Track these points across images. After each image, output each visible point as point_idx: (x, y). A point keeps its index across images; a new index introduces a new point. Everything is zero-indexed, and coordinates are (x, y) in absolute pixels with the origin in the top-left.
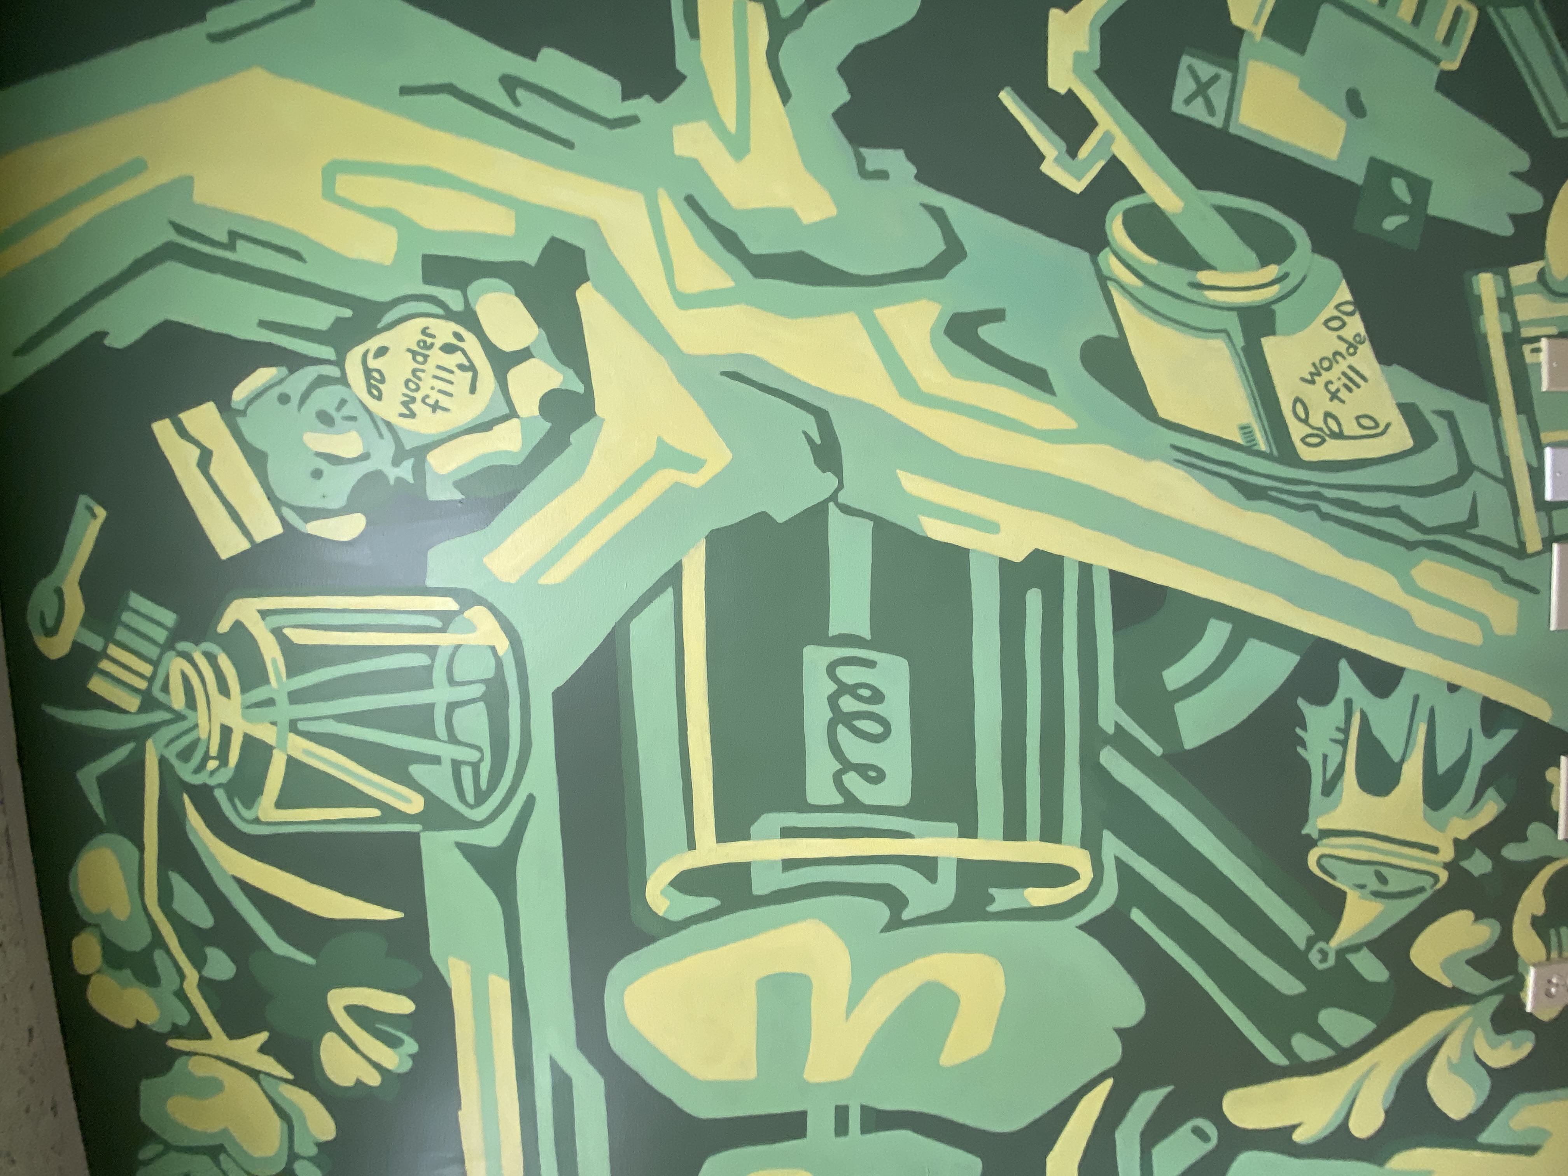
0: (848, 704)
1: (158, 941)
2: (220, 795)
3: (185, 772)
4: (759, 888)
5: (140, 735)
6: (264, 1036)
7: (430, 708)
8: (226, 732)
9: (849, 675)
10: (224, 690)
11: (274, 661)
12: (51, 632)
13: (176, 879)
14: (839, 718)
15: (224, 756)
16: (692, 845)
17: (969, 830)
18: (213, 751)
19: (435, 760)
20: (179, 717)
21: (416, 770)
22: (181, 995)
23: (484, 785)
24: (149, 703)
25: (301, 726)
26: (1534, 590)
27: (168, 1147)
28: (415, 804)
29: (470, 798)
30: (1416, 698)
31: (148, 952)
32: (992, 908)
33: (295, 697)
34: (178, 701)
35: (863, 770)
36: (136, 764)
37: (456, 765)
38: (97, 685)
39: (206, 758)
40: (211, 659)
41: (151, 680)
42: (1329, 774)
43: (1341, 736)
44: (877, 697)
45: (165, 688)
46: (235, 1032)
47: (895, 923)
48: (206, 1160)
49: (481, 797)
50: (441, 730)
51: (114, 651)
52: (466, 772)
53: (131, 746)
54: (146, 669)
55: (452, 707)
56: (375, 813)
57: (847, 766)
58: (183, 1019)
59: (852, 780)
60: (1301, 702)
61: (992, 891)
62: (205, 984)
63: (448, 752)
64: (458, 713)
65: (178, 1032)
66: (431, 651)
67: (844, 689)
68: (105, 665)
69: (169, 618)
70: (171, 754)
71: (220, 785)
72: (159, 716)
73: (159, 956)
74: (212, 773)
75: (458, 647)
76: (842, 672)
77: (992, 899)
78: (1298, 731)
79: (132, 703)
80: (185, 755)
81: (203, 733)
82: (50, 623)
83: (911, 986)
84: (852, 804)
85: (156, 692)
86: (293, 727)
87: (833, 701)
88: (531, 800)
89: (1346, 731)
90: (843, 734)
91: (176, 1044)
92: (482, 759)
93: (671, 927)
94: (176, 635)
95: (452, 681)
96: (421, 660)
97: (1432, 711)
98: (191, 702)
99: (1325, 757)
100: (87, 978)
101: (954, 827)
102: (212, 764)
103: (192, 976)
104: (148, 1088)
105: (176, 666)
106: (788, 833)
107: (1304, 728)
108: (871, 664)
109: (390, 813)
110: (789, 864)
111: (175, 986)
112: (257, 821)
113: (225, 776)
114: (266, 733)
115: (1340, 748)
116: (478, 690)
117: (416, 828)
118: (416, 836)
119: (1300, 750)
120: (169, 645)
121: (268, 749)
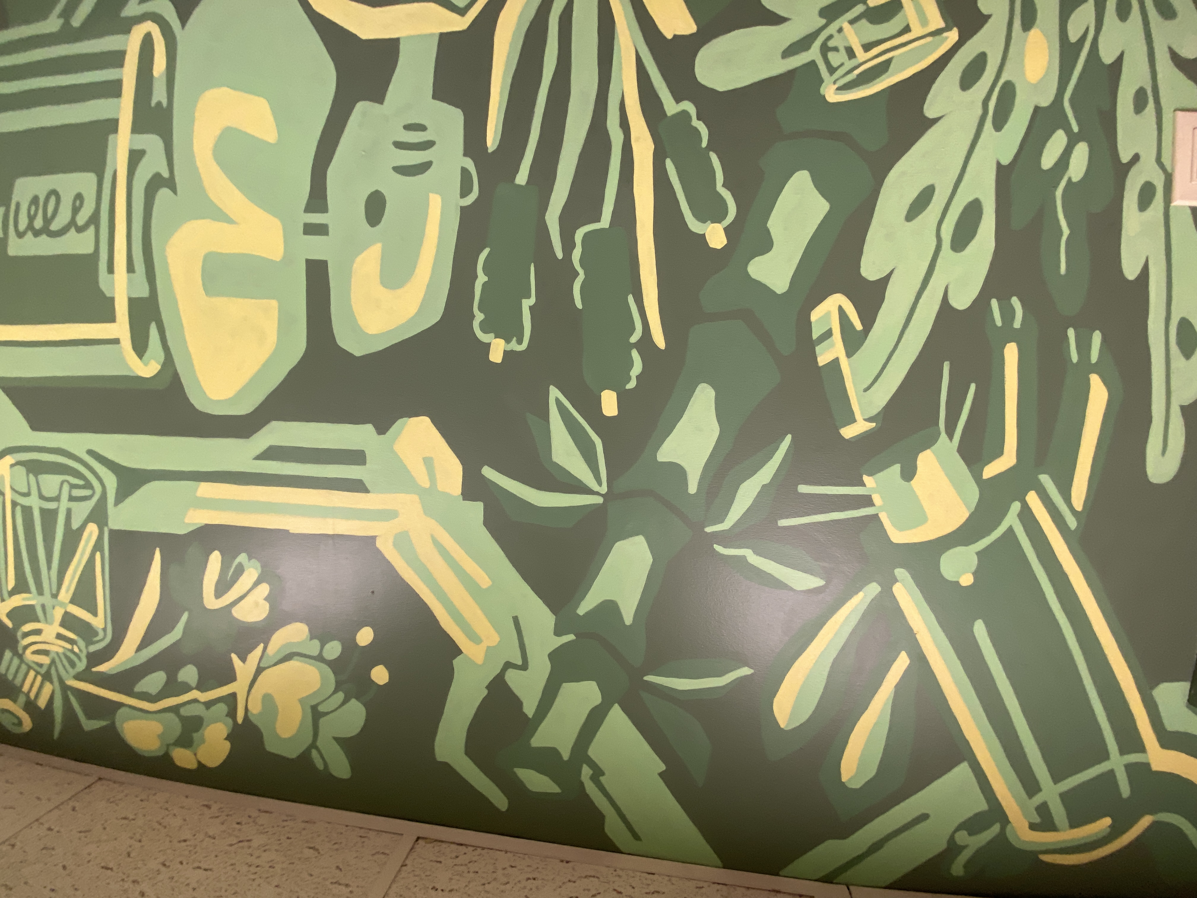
1: (177, 711)
2: (93, 648)
3: (81, 666)
4: (144, 291)
5: (65, 688)
6: (234, 656)
7: (43, 511)
8: (59, 636)
10: (38, 632)
11: (24, 599)
12: (20, 723)
13: (138, 688)
15: (71, 642)
16: (118, 341)
17: (114, 126)
18: (69, 646)
19: (69, 512)
20: (53, 662)
21: (75, 525)
22: (208, 705)
23: (81, 482)
24: (47, 677)
25: (54, 592)
28: (92, 529)
29: (87, 492)
31: (182, 719)
32: (165, 103)
33: (40, 591)
34: (45, 660)
36: (81, 695)
37: (72, 499)
39: (72, 651)
40: (26, 635)
41: (38, 673)
45: (41, 665)
46: (231, 676)
47: (171, 183)
49: (88, 485)
50: (52, 505)
51: (25, 690)
52: (76, 493)
53: (69, 694)
54: (32, 674)
55: (42, 497)
56: (98, 555)
58: (223, 708)
61: (153, 102)
62: (202, 688)
63: (64, 504)
64: (46, 493)
65: (232, 714)
66: (15, 505)
68: (32, 697)
69: (8, 654)
70: (72, 672)
71: (87, 647)
72: (53, 671)
73: (187, 713)
74: (80, 650)
75: (12, 488)
77: (159, 102)
79: (48, 689)
80: (73, 665)
81: (61, 650)
82: (16, 721)
83: (216, 169)
85: (43, 671)
86: (55, 596)
88: (90, 454)
91: (240, 718)
92: (68, 482)
93: (168, 360)
94: (15, 653)
95: (30, 496)
98: (46, 653)
100: (200, 763)
101: (111, 135)
102: (76, 649)
103: (197, 695)
104: (272, 746)
105: (29, 655)
106: (111, 268)
109: (98, 546)
110: (130, 268)
111: (203, 707)
112: (104, 630)
113: (82, 643)
114: (59, 613)
116: (32, 477)
117: (106, 530)
118: (112, 532)
120: (21, 657)
121: (66, 614)
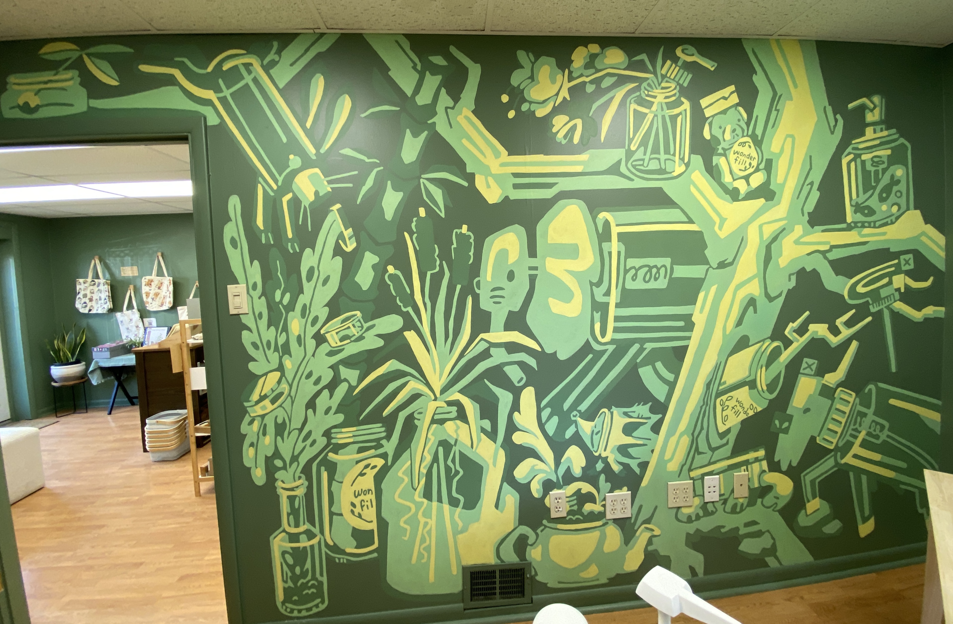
0: (654, 271)
1: (598, 71)
2: (638, 94)
3: (645, 84)
4: (605, 245)
5: (655, 73)
6: (569, 99)
7: (659, 153)
8: (655, 97)
9: (662, 271)
10: (666, 97)
11: (673, 112)
12: (683, 51)
13: (615, 78)
14: (650, 268)
15: (648, 96)
16: (617, 225)
17: (617, 306)
18: (650, 93)
19: (645, 154)
20: (659, 85)
21: (642, 148)
22: (581, 75)
23: (637, 167)
24: (664, 77)
25: (656, 118)
26: (679, 476)
27: (533, 64)
28: (633, 148)
29: (634, 163)
30: (650, 439)
31: (594, 67)
32: (595, 312)
33: (663, 117)
34: (664, 85)
35: (636, 275)
36: (646, 71)
37: (643, 160)
38: (669, 62)
39: (648, 91)
40: (674, 95)
41: (669, 78)
42: (629, 413)
43: (640, 416)
44: (656, 279)
45: (667, 82)
46: (570, 90)
47: (592, 284)
48: (530, 75)
49: (634, 166)
50: (654, 156)
51: (677, 68)
52: (641, 162)
53: (652, 70)
54: (672, 77)
55: (659, 159)
56: (631, 136)
57: (637, 270)
58: (574, 75)
59: (633, 272)
60: (650, 403)
61: (600, 313)
62: (584, 83)
63: (647, 158)
64: (657, 161)
65: (570, 73)
66: (674, 155)
67: (658, 269)
68: (674, 65)
69: (685, 85)
70: (649, 81)
71: (641, 94)
72: (660, 80)
73: (593, 71)
74: (644, 92)
75: (675, 162)
76: (663, 269)
77: (597, 312)
78: (642, 403)
79: (664, 72)
80: (649, 85)
81: (655, 90)
82: (686, 51)
83: (573, 289)
84: (626, 271)
85: (666, 79)
86: (656, 116)
87: (656, 266)
88: (632, 180)
89: (642, 418)
90: (646, 269)
91: (567, 71)
92: (644, 167)
93: (594, 219)
94: (681, 86)
95: (665, 160)
96: (672, 153)
97: (646, 445)
98: (663, 88)
99: (634, 412)
100: (587, 47)
101: (619, 301)
102: (646, 92)
103: (588, 79)
104: (553, 60)
105: (673, 85)
106: (619, 253)
107: (643, 405)
108: (665, 277)
109: (631, 141)
110: (610, 253)
111: (584, 74)
112: (630, 103)
113: (643, 96)
114: (654, 108)
115: (636, 416)
116: (663, 167)
117: (627, 147)
118: (624, 147)
119: (637, 404)
120: (678, 83)
121: (650, 108)
